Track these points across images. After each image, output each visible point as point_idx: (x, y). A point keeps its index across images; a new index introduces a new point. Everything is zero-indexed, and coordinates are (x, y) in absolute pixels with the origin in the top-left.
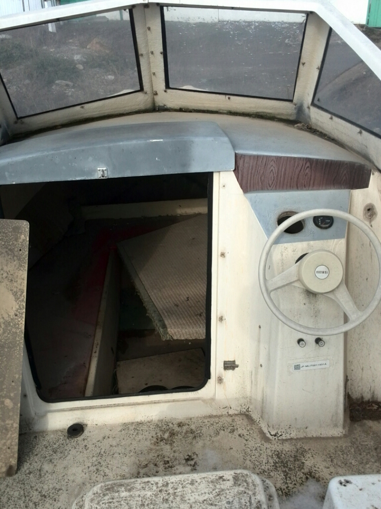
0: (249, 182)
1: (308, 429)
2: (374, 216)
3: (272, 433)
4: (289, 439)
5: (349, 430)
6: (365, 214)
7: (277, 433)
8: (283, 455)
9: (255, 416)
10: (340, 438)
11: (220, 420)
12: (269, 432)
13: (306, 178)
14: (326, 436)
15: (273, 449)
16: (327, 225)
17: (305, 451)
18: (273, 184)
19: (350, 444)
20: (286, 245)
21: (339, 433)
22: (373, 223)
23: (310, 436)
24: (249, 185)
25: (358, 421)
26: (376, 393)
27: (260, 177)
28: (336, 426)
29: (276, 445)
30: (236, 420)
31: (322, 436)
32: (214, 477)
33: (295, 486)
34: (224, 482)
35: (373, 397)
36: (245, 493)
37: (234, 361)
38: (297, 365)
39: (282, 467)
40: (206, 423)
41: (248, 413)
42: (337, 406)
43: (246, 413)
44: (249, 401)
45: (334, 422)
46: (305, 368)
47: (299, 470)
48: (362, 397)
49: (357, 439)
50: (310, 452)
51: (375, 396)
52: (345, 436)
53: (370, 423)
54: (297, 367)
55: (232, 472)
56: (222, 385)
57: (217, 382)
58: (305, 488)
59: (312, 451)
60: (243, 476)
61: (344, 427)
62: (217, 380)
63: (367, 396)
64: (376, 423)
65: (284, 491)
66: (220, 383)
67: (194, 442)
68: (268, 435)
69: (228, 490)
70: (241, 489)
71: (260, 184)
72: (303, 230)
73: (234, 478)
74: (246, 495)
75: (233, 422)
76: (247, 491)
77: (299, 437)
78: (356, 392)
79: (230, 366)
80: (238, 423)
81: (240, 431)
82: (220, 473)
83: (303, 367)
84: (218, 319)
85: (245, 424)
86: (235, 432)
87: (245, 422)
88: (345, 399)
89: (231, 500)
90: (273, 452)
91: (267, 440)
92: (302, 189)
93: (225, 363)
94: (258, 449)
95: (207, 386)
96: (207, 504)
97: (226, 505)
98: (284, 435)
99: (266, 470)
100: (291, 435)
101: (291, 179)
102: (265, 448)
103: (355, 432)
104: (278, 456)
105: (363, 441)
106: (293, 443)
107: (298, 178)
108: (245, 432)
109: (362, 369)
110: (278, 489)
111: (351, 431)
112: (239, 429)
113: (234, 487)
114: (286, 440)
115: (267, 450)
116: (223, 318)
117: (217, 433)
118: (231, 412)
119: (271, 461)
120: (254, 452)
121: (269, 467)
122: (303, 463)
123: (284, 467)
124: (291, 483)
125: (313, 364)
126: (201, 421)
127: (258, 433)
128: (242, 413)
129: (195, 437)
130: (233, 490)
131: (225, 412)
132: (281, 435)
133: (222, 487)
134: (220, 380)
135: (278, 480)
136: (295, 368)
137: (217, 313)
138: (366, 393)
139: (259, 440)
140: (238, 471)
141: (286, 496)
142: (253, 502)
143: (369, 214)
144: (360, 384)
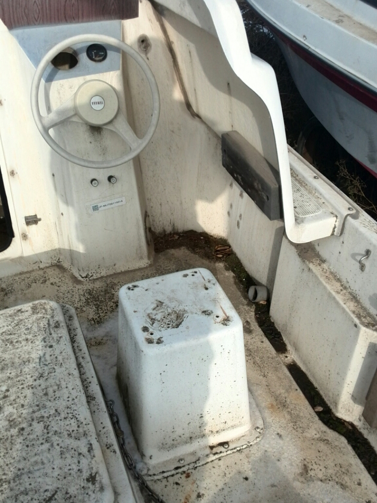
0: (12, 17)
1: (116, 266)
2: (149, 48)
3: (83, 276)
4: (100, 278)
5: (154, 261)
6: (140, 46)
7: (88, 274)
8: (94, 292)
9: (66, 265)
10: (146, 268)
11: (31, 275)
12: (80, 275)
13: (74, 9)
14: (134, 269)
15: (85, 289)
16: (101, 58)
17: (115, 284)
18: (39, 18)
19: (155, 271)
20: (61, 82)
21: (145, 264)
22: (149, 55)
23: (119, 271)
24: (12, 20)
25: (162, 251)
26: (176, 225)
27: (23, 10)
28: (141, 258)
29: (87, 285)
30: (47, 272)
31: (130, 269)
32: (12, 312)
33: (106, 314)
34: (23, 314)
35: (174, 229)
36: (44, 317)
37: (36, 215)
38: (95, 206)
39: (94, 301)
40: (17, 280)
41: (59, 264)
42: (139, 239)
43: (57, 264)
44: (58, 252)
45: (140, 255)
46: (103, 208)
47: (109, 301)
48: (164, 231)
49: (161, 266)
50: (119, 284)
51: (175, 228)
52: (150, 266)
53: (172, 251)
54: (95, 208)
55: (31, 304)
56: (28, 241)
57: (22, 239)
58: (115, 313)
59: (121, 283)
60: (42, 305)
61: (149, 258)
62: (21, 237)
63: (169, 229)
64: (177, 250)
65: (96, 321)
66: (25, 240)
67: (6, 298)
68: (80, 278)
69: (27, 319)
70: (40, 315)
71: (25, 18)
72: (78, 65)
73: (32, 308)
74: (44, 319)
75: (44, 274)
76: (45, 316)
77: (108, 274)
78: (158, 227)
79: (32, 220)
80: (49, 274)
81: (52, 280)
82: (18, 307)
83: (101, 207)
84: (9, 174)
85: (57, 273)
86: (47, 282)
87: (57, 271)
88: (146, 232)
89: (30, 326)
90: (85, 291)
91: (79, 282)
92: (71, 22)
93: (26, 218)
94: (71, 292)
95: (12, 245)
96: (6, 335)
97: (25, 331)
98: (94, 275)
99: (79, 306)
100: (102, 274)
101: (58, 10)
102: (77, 289)
103: (159, 261)
104: (90, 293)
105: (167, 267)
106: (104, 281)
107: (65, 10)
108: (57, 280)
109: (161, 204)
110: (91, 320)
111: (155, 260)
112: (51, 278)
113: (33, 316)
114: (97, 279)
115: (80, 291)
116: (14, 172)
117: (29, 286)
118: (42, 266)
119: (83, 298)
120: (66, 294)
121: (82, 304)
122: (113, 294)
123: (96, 301)
124: (103, 313)
125: (110, 202)
126: (11, 279)
127: (70, 278)
128: (53, 264)
129: (6, 294)
130: (31, 318)
131: (36, 267)
132: (91, 276)
133: (21, 318)
134: (24, 236)
135: (91, 312)
136: (93, 209)
137: (7, 168)
138: (167, 226)
139: (70, 284)
140: (36, 302)
141: (98, 324)
142: (51, 323)
143: (143, 45)
144: (161, 219)
